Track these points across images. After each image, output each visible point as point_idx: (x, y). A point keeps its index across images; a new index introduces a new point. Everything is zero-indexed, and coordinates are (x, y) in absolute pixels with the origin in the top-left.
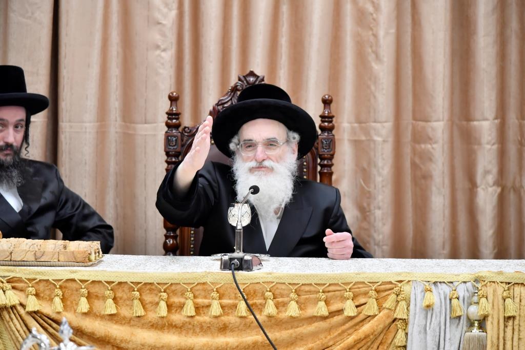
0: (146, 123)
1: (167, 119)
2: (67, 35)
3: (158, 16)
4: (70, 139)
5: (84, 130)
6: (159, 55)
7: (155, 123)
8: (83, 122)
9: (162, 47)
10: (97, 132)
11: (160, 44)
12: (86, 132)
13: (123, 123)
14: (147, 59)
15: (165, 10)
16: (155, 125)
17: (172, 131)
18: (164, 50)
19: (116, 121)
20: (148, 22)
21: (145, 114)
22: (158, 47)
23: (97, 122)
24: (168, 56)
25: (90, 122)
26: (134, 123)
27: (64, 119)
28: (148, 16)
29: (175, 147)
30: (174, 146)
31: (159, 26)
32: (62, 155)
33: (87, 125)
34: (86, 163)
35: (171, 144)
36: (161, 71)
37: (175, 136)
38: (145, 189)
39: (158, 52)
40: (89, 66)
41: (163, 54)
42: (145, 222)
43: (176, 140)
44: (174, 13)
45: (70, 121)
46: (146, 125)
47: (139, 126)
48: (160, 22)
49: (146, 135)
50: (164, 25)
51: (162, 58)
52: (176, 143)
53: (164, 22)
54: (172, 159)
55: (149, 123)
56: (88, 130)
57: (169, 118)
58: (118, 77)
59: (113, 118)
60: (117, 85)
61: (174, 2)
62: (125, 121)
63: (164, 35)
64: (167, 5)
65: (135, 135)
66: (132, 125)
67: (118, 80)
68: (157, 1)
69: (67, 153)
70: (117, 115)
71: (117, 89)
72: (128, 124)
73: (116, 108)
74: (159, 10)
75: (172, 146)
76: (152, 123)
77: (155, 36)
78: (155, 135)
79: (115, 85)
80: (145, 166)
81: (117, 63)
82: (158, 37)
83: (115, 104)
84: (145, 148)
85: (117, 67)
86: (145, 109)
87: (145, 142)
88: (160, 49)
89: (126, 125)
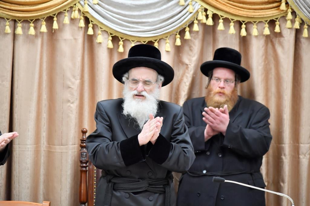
0: (62, 145)
1: (81, 143)
2: (17, 94)
3: (69, 83)
4: (19, 155)
5: (27, 149)
6: (69, 106)
7: (67, 145)
8: (26, 145)
9: (71, 101)
10: (35, 150)
11: (70, 99)
12: (28, 151)
13: (48, 145)
14: (62, 108)
15: (73, 80)
16: (66, 146)
17: (83, 149)
18: (72, 103)
19: (44, 144)
20: (63, 87)
21: (62, 140)
22: (69, 101)
23: (35, 145)
24: (74, 106)
25: (31, 145)
27: (16, 144)
28: (63, 83)
31: (70, 89)
32: (15, 164)
33: (29, 146)
34: (28, 169)
36: (71, 115)
38: (61, 184)
39: (69, 104)
40: (30, 112)
41: (72, 105)
43: (86, 154)
44: (78, 82)
45: (19, 144)
47: (57, 147)
48: (70, 86)
50: (72, 88)
51: (71, 107)
52: (86, 156)
53: (72, 87)
54: (83, 165)
56: (29, 150)
58: (45, 118)
59: (42, 142)
60: (44, 123)
61: (78, 75)
62: (49, 144)
63: (72, 94)
64: (74, 77)
65: (55, 152)
66: (54, 146)
67: (45, 120)
68: (69, 74)
69: (17, 163)
70: (44, 141)
71: (44, 126)
72: (51, 146)
73: (44, 136)
74: (70, 80)
75: (84, 158)
76: (65, 145)
77: (67, 95)
78: (67, 152)
79: (43, 123)
80: (61, 170)
81: (45, 110)
82: (69, 95)
83: (44, 134)
84: (61, 159)
85: (45, 113)
86: (62, 137)
87: (61, 156)
88: (70, 103)
89: (50, 147)
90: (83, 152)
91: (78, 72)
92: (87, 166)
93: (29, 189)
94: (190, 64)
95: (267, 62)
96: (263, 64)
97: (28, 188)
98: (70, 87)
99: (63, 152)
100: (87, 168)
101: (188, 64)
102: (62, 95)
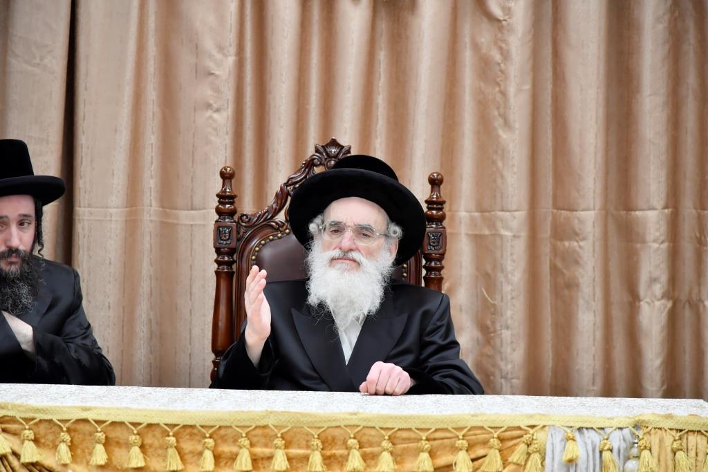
0: (192, 210)
1: (218, 204)
2: (86, 89)
3: (211, 65)
4: (90, 230)
5: (108, 218)
6: (211, 117)
7: (204, 209)
8: (107, 208)
9: (215, 106)
10: (126, 221)
11: (211, 102)
12: (111, 220)
13: (161, 209)
14: (194, 122)
15: (219, 56)
16: (203, 211)
17: (224, 219)
18: (218, 110)
19: (151, 206)
20: (196, 72)
21: (192, 197)
22: (209, 106)
23: (127, 207)
24: (224, 118)
25: (118, 208)
26: (176, 209)
27: (82, 204)
28: (196, 64)
29: (229, 242)
30: (228, 240)
31: (211, 78)
32: (79, 252)
33: (113, 211)
34: (110, 263)
35: (223, 238)
36: (213, 138)
37: (228, 227)
38: (191, 300)
39: (209, 113)
40: (116, 131)
41: (216, 116)
42: (190, 344)
43: (230, 232)
44: (231, 60)
45: (89, 206)
46: (192, 212)
47: (183, 213)
48: (213, 72)
49: (192, 225)
50: (217, 76)
51: (214, 121)
52: (229, 236)
53: (217, 73)
54: (224, 258)
55: (196, 209)
56: (113, 219)
57: (220, 203)
58: (154, 145)
59: (146, 201)
60: (152, 157)
61: (230, 45)
62: (162, 207)
63: (217, 90)
64: (221, 48)
65: (178, 224)
66: (174, 211)
67: (154, 150)
68: (208, 44)
69: (86, 249)
70: (152, 198)
71: (152, 163)
72: (167, 210)
73: (151, 188)
74: (211, 56)
75: (225, 240)
76: (200, 209)
77: (205, 91)
78: (204, 225)
79: (149, 157)
80: (191, 267)
81: (152, 127)
82: (209, 92)
83: (150, 182)
84: (191, 242)
85: (153, 133)
86: (192, 190)
87: (191, 235)
88: (212, 110)
89: (165, 211)
90: (223, 227)
91: (231, 37)
92: (234, 262)
93: (111, 310)
94: (506, 17)
95: (677, 14)
96: (667, 17)
97: (109, 307)
98: (213, 74)
99: (195, 225)
100: (234, 266)
101: (501, 19)
102: (194, 91)
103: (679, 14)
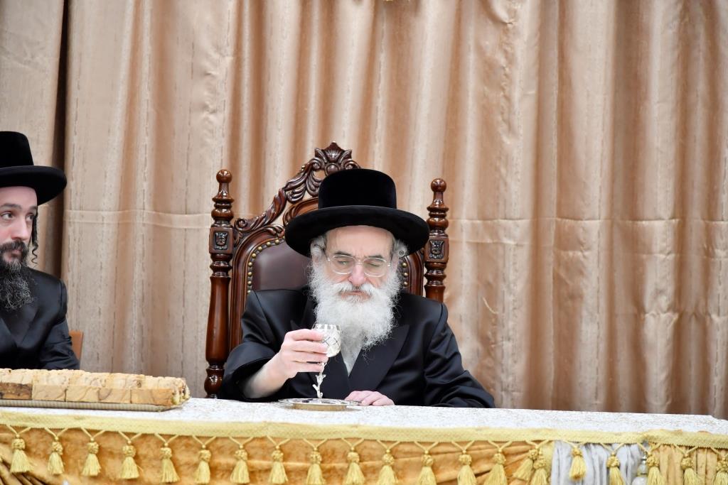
0: (186, 214)
1: (214, 208)
2: (78, 88)
3: (207, 64)
4: (81, 233)
5: (100, 221)
6: (207, 119)
7: (199, 213)
8: (99, 210)
9: (211, 107)
10: (119, 224)
11: (208, 103)
12: (103, 224)
13: (154, 212)
14: (189, 124)
15: (216, 56)
16: (198, 215)
17: (221, 224)
18: (214, 112)
19: (144, 209)
20: (192, 72)
21: (186, 200)
22: (205, 107)
23: (119, 210)
24: (219, 121)
25: (110, 210)
26: (169, 212)
28: (192, 64)
29: (225, 247)
30: (224, 245)
31: (208, 78)
32: (69, 256)
33: (105, 214)
34: (101, 268)
35: (219, 243)
36: (209, 140)
37: (224, 232)
38: (184, 306)
39: (205, 114)
40: (109, 131)
41: (212, 117)
42: (182, 352)
43: (226, 237)
44: (229, 60)
45: (81, 208)
46: (186, 216)
47: (176, 217)
48: (209, 72)
49: (186, 230)
50: (214, 77)
51: (211, 122)
52: (226, 241)
53: (213, 73)
54: (219, 264)
55: (190, 213)
56: (105, 222)
57: (217, 207)
58: (148, 147)
59: (139, 205)
60: (146, 158)
61: (228, 45)
62: (156, 210)
63: (214, 91)
64: (218, 48)
65: (171, 228)
66: (167, 215)
67: (147, 152)
68: (205, 43)
69: (76, 253)
70: (145, 201)
71: (145, 165)
72: (160, 213)
73: (144, 190)
74: (207, 56)
75: (221, 246)
76: (194, 213)
77: (201, 92)
78: (198, 230)
79: (144, 159)
80: (184, 272)
81: (146, 128)
82: (206, 93)
83: (144, 185)
84: (185, 247)
85: (147, 134)
86: (186, 193)
87: (185, 239)
88: (208, 111)
89: (159, 215)
90: (219, 232)
91: (229, 36)
92: (230, 268)
93: (102, 315)
94: (511, 20)
95: (687, 19)
96: (676, 23)
97: (100, 312)
98: (209, 74)
99: (189, 229)
100: (230, 273)
101: (507, 21)
102: (189, 92)
103: (690, 20)
